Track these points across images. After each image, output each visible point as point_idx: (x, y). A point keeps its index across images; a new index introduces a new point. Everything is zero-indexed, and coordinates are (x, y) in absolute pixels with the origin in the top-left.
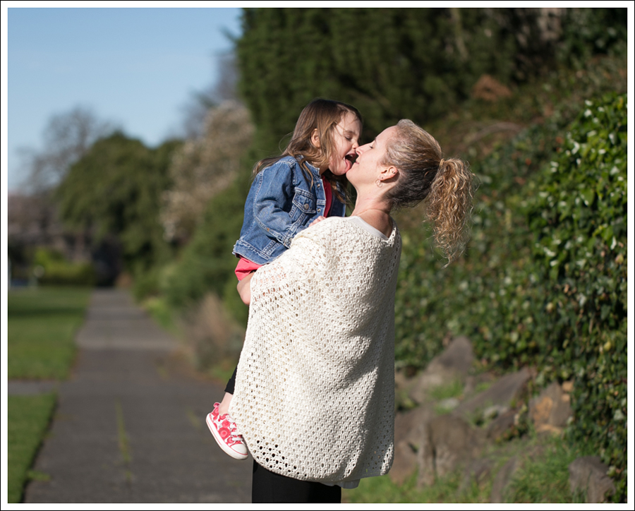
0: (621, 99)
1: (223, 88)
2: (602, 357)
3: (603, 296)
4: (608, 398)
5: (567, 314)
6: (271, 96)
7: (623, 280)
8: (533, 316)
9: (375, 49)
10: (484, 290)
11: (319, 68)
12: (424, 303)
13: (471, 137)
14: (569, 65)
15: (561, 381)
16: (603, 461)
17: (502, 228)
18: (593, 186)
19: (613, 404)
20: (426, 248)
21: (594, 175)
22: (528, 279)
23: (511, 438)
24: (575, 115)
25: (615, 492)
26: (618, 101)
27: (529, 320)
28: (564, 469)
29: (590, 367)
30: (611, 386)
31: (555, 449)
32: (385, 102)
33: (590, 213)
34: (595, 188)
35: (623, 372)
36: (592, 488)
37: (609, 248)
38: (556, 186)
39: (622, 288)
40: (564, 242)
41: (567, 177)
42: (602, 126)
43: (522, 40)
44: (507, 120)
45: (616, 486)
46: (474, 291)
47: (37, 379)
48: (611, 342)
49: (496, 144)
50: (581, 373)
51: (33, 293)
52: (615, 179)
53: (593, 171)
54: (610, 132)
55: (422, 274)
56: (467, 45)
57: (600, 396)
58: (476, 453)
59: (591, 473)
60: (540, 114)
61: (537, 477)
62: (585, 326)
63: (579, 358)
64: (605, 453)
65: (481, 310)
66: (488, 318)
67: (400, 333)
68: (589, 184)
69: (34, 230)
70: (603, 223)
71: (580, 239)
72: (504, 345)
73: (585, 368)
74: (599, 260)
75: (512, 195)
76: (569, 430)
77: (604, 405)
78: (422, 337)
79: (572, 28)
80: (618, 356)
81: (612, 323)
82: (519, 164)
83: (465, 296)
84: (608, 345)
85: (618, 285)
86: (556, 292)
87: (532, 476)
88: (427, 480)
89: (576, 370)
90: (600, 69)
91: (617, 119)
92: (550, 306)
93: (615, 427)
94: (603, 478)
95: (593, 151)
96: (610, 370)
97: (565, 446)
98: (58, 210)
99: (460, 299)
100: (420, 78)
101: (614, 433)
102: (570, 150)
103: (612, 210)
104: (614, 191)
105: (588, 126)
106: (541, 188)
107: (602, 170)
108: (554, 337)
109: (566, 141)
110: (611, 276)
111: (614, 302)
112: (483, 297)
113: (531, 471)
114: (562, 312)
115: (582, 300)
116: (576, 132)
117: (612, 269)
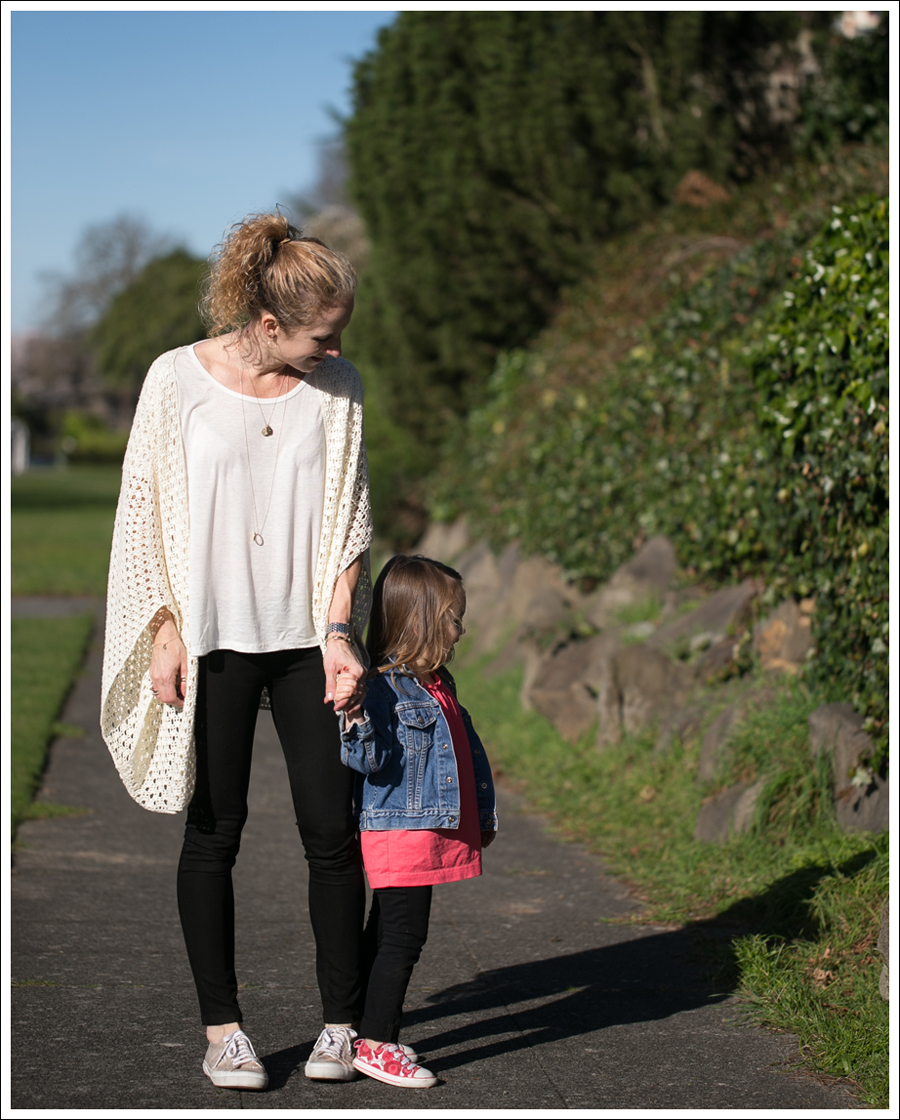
0: (882, 205)
1: (326, 189)
2: (855, 565)
3: (857, 479)
4: (864, 622)
5: (807, 504)
6: (394, 200)
7: (885, 457)
8: (759, 507)
9: (539, 135)
10: (691, 472)
11: (460, 161)
12: (607, 489)
13: (673, 258)
14: (810, 156)
15: (798, 598)
16: (857, 710)
17: (717, 384)
18: (843, 325)
19: (871, 630)
20: (609, 412)
21: (845, 310)
22: (753, 456)
23: (728, 678)
24: (817, 228)
25: (873, 753)
26: (879, 208)
27: (754, 513)
28: (802, 721)
29: (838, 579)
30: (868, 605)
31: (789, 694)
32: (554, 208)
33: (840, 364)
34: (846, 329)
35: (884, 586)
36: (842, 747)
37: (866, 412)
38: (791, 325)
39: (883, 468)
40: (802, 405)
41: (806, 313)
42: (856, 242)
43: (744, 121)
44: (723, 233)
45: (875, 745)
46: (677, 472)
47: (67, 595)
48: (868, 544)
49: (708, 267)
50: (826, 587)
51: (60, 476)
52: (873, 316)
53: (843, 305)
54: (867, 250)
55: (604, 448)
56: (667, 128)
57: (853, 619)
58: (680, 698)
59: (840, 726)
60: (769, 226)
61: (764, 732)
62: (832, 521)
63: (823, 566)
64: (860, 699)
65: (687, 499)
66: (697, 510)
67: (574, 531)
68: (838, 322)
69: (63, 387)
70: (857, 377)
71: (825, 400)
72: (718, 548)
73: (831, 580)
74: (851, 430)
75: (730, 338)
76: (809, 666)
77: (858, 631)
78: (605, 537)
79: (813, 106)
80: (877, 563)
81: (870, 518)
82: (739, 295)
83: (664, 480)
84: (863, 548)
85: (878, 465)
86: (791, 473)
87: (757, 731)
88: (611, 737)
89: (819, 583)
90: (852, 163)
91: (877, 233)
92: (782, 494)
93: (873, 662)
94: (856, 733)
95: (844, 277)
96: (867, 583)
97: (803, 688)
98: (97, 359)
99: (657, 483)
100: (602, 175)
101: (872, 671)
102: (811, 275)
103: (869, 360)
104: (872, 333)
105: (836, 242)
106: (771, 328)
107: (856, 304)
108: (789, 536)
109: (806, 263)
110: (868, 452)
111: (873, 488)
112: (689, 481)
113: (756, 724)
114: (799, 502)
115: (828, 484)
116: (819, 251)
117: (869, 442)
